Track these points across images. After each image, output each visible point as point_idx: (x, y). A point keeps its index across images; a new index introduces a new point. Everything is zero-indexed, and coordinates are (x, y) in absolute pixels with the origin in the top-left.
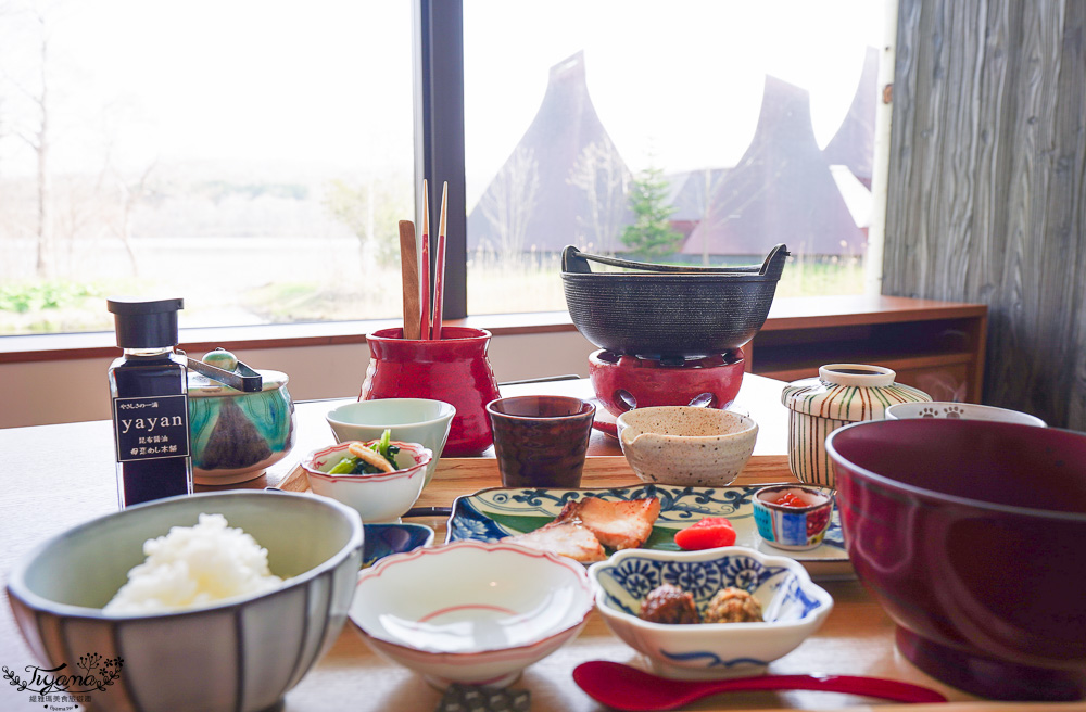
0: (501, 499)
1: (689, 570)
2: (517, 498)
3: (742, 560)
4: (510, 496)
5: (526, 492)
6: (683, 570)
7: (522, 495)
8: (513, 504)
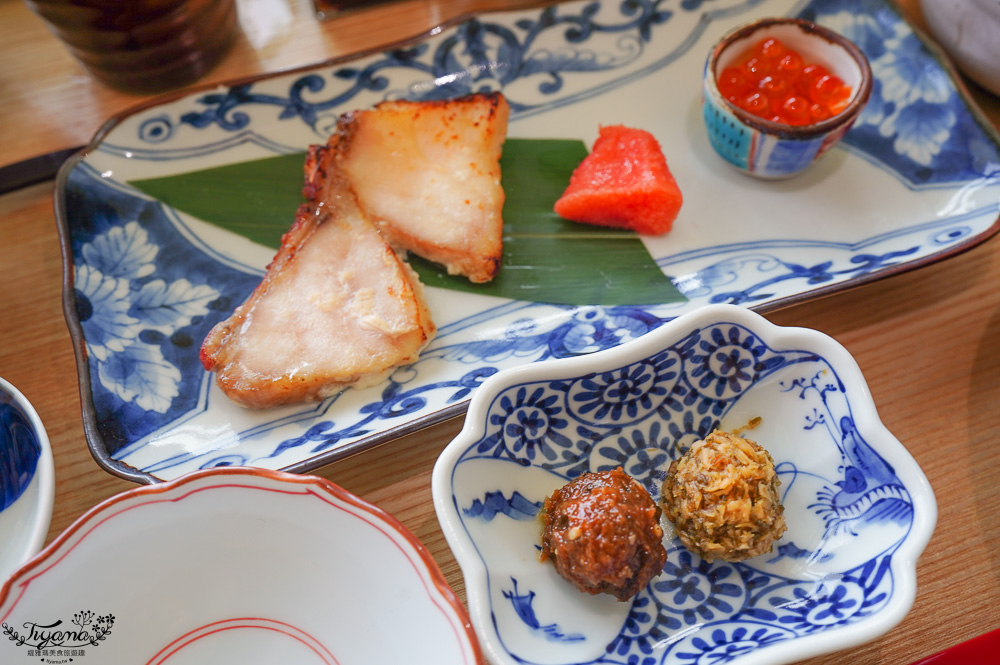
0: (156, 132)
1: (624, 376)
2: (193, 119)
3: (725, 330)
4: (175, 119)
5: (209, 100)
6: (611, 381)
7: (201, 109)
8: (188, 136)
